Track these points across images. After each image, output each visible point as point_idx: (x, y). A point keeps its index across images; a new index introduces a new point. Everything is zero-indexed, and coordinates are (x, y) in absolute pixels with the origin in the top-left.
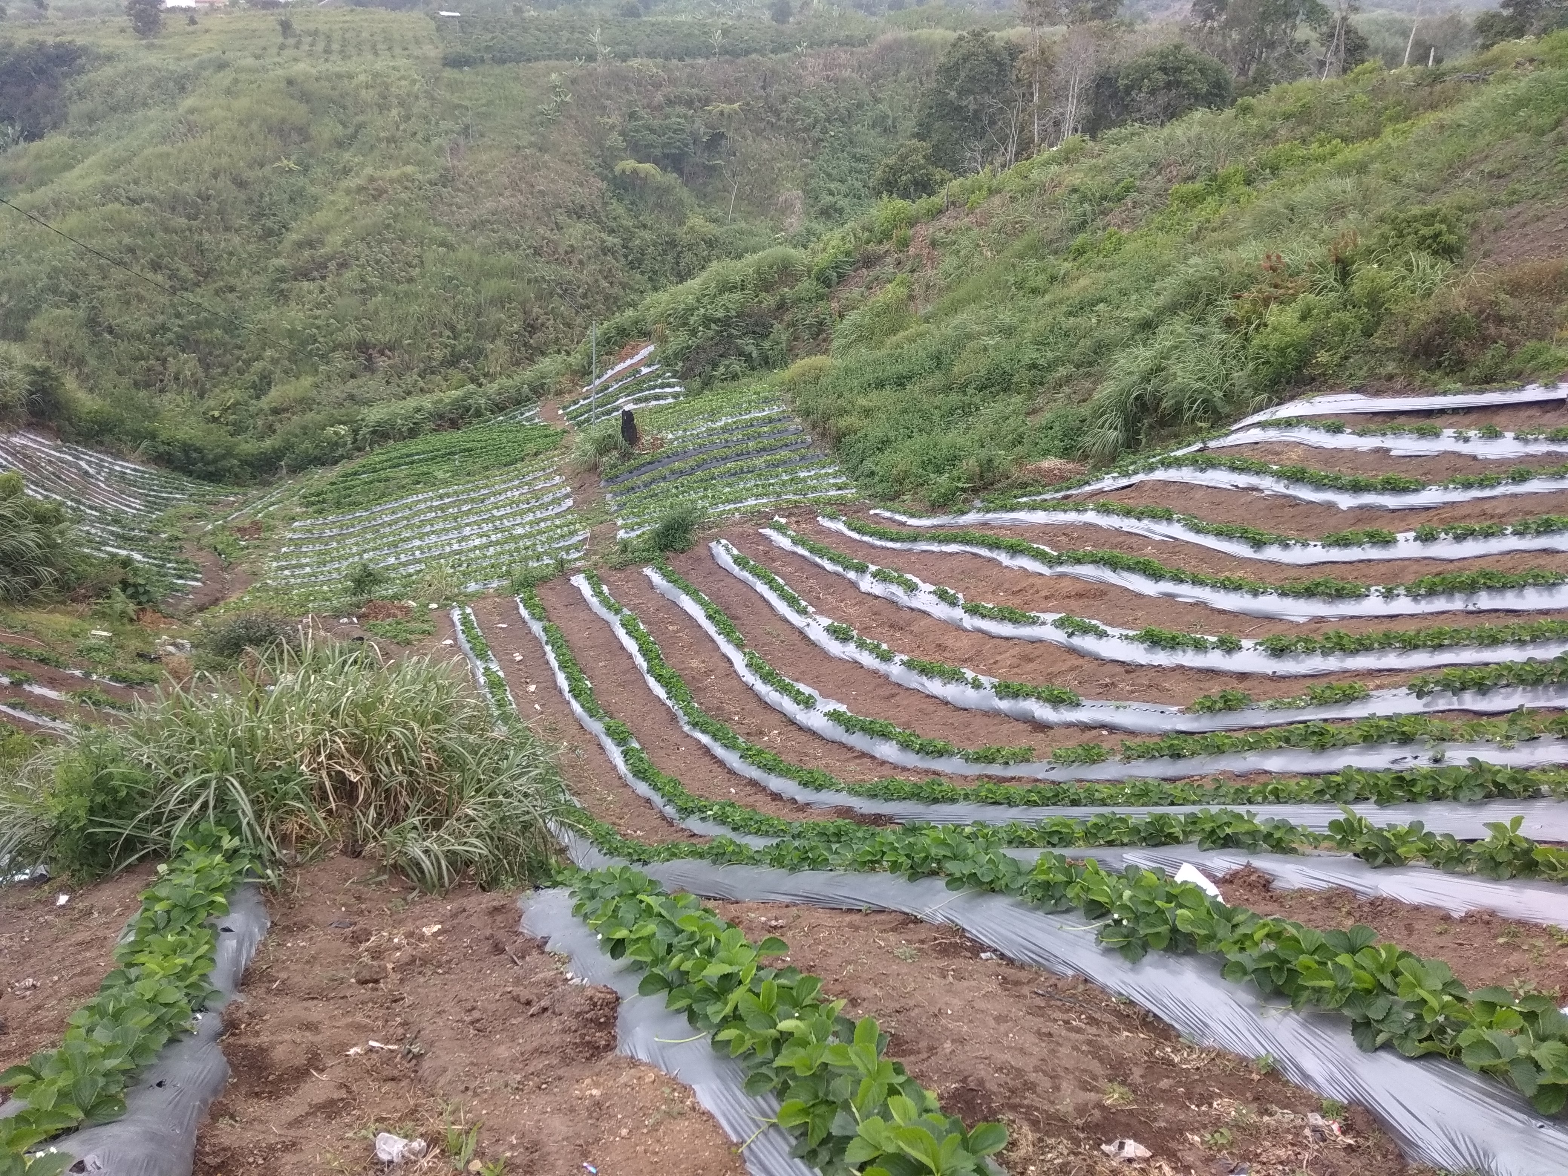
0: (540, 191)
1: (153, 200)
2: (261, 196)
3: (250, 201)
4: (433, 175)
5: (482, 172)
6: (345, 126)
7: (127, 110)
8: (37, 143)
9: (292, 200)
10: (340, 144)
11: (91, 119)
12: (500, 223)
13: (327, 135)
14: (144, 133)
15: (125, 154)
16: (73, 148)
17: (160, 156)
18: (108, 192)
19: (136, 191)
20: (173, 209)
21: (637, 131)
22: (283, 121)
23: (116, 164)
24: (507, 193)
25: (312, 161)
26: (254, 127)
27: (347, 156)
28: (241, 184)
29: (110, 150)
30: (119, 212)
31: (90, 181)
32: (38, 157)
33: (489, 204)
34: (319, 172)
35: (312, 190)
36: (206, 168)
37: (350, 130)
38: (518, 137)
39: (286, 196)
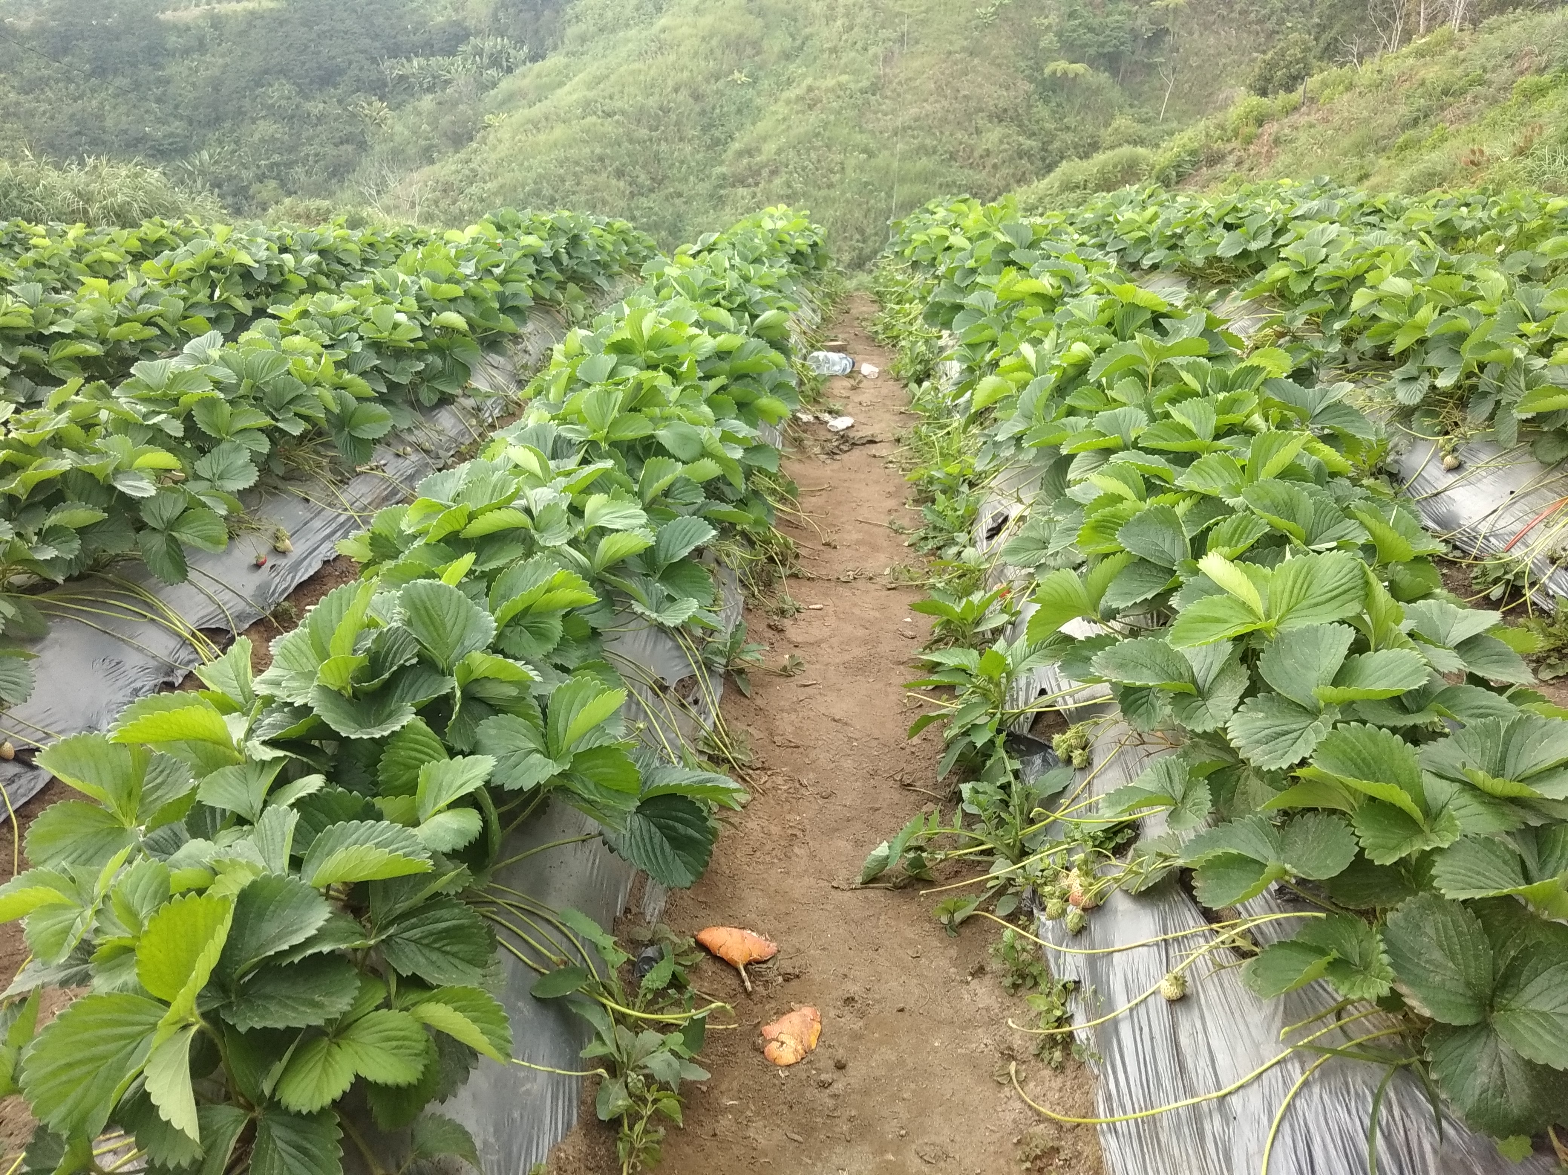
0: (965, 96)
1: (623, 113)
2: (714, 108)
3: (703, 113)
4: (865, 83)
5: (910, 79)
6: (794, 39)
7: (613, 31)
8: (540, 63)
9: (739, 111)
10: (787, 56)
11: (583, 39)
12: (921, 128)
13: (776, 49)
14: (623, 52)
15: (605, 72)
16: (567, 66)
17: (632, 73)
18: (588, 107)
19: (609, 106)
20: (639, 121)
21: (1074, 31)
22: (740, 36)
23: (598, 80)
24: (931, 99)
25: (762, 74)
26: (714, 42)
27: (792, 67)
28: (697, 97)
29: (594, 68)
30: (595, 125)
31: (575, 97)
32: (539, 76)
33: (914, 111)
34: (765, 84)
35: (759, 101)
36: (670, 83)
37: (798, 42)
38: (951, 43)
39: (734, 108)
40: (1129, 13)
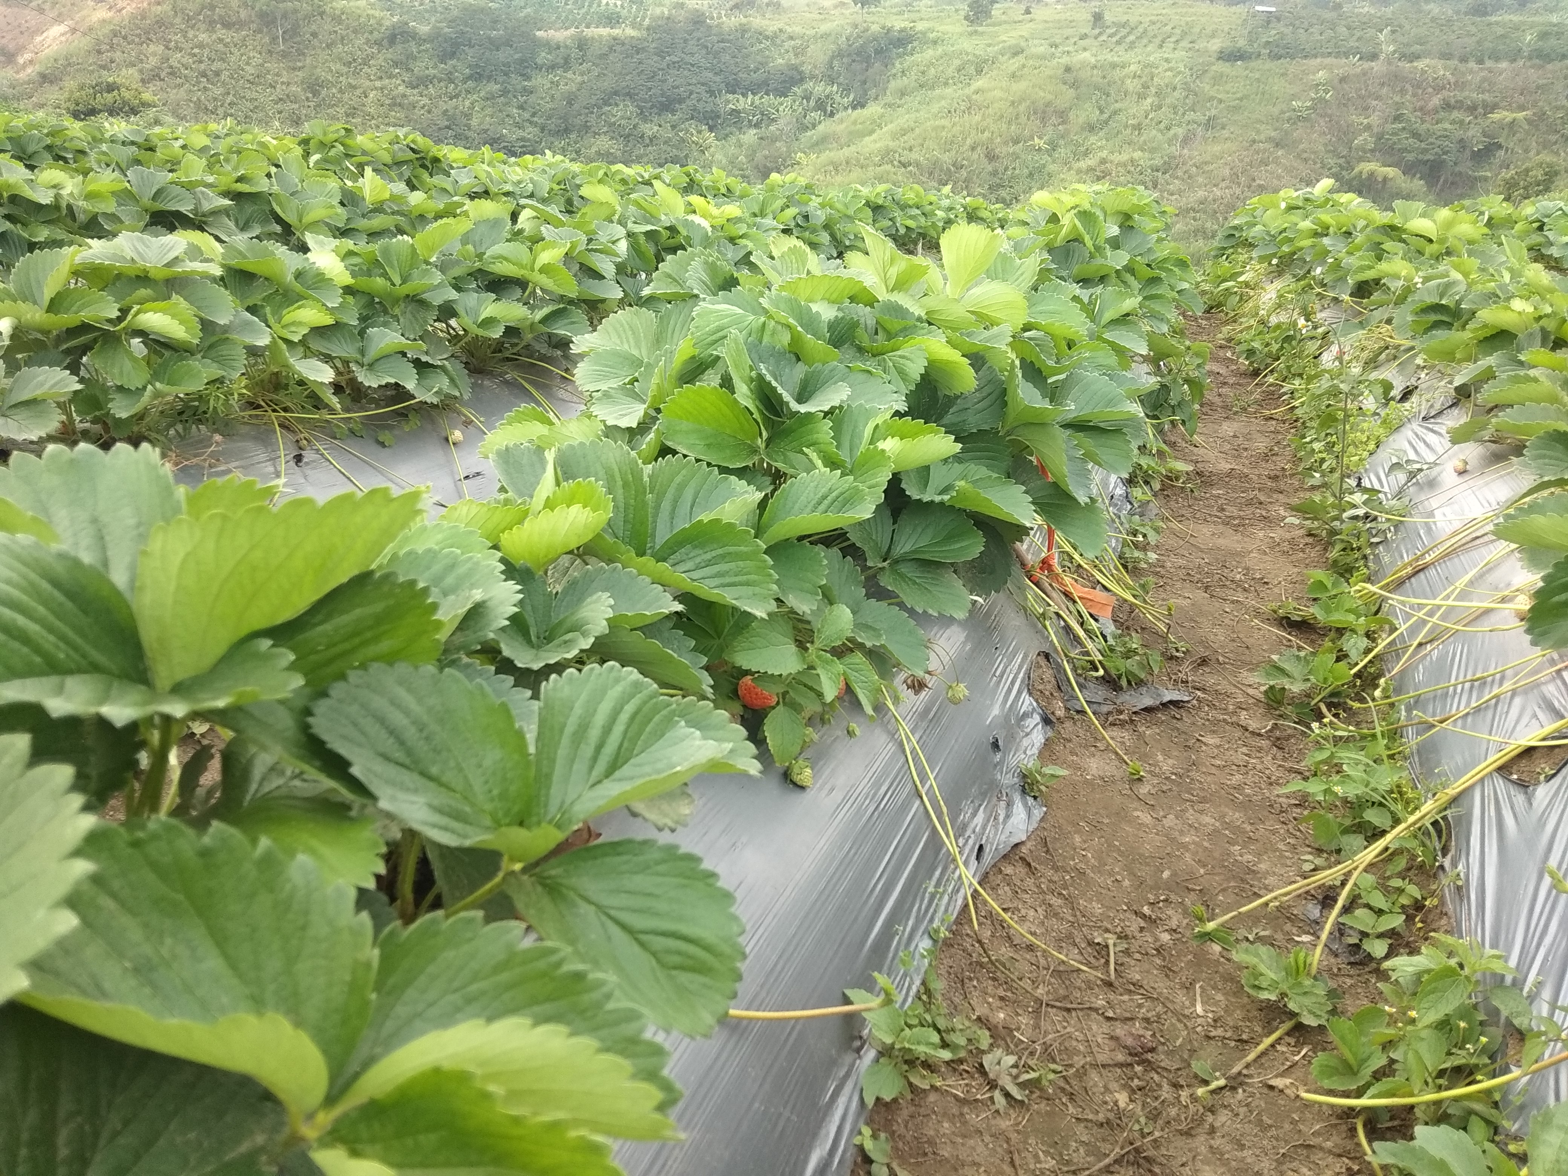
1: (918, 165)
2: (1006, 169)
3: (994, 173)
4: (1158, 162)
5: (1206, 163)
6: (1102, 112)
7: (932, 88)
8: (859, 111)
9: (1031, 175)
10: (1091, 128)
11: (903, 93)
12: (1205, 212)
13: (1081, 120)
14: (935, 108)
15: (912, 124)
16: (882, 116)
17: (935, 129)
18: (886, 156)
19: (907, 156)
20: (931, 174)
22: (1048, 104)
23: (904, 132)
24: (1223, 185)
25: (1062, 142)
26: (1022, 108)
27: (1093, 139)
28: (991, 157)
29: (903, 119)
30: (888, 173)
31: (878, 145)
32: (855, 123)
33: (1201, 194)
34: (1062, 152)
35: (1052, 168)
36: (969, 141)
37: (1106, 116)
39: (1026, 171)
40: (1462, 122)
